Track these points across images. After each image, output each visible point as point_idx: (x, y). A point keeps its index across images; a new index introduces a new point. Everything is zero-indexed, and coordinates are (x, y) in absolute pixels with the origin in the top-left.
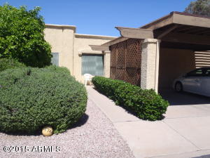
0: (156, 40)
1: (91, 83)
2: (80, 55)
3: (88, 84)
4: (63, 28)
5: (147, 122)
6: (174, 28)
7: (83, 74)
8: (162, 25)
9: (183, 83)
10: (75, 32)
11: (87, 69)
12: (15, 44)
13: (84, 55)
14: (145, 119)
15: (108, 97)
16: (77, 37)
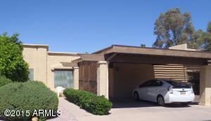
0: (106, 62)
1: (63, 95)
2: (52, 71)
3: (60, 96)
4: (37, 47)
5: (98, 116)
6: (114, 55)
7: (55, 87)
8: (108, 52)
9: (139, 92)
10: (48, 50)
11: (59, 83)
12: (3, 65)
13: (56, 70)
14: (97, 114)
15: (75, 103)
16: (50, 54)
